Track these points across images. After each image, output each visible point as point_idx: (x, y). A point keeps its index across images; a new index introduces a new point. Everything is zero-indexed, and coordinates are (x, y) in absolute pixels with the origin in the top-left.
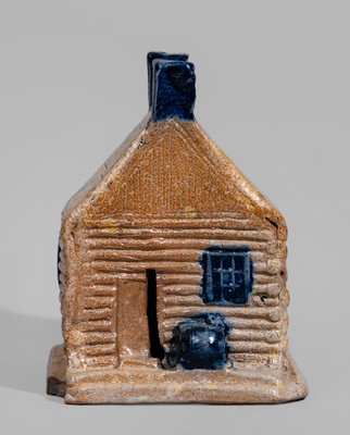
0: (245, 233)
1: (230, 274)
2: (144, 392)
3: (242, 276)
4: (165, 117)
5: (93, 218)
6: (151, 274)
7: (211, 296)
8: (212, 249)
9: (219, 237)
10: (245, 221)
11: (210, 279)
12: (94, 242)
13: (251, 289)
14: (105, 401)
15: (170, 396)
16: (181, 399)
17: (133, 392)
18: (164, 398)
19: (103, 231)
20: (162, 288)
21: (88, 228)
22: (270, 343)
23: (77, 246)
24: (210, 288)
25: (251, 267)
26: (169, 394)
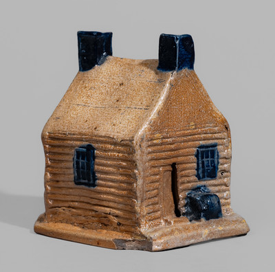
0: (216, 135)
1: (208, 161)
2: (193, 237)
3: (213, 161)
4: (181, 68)
5: (151, 134)
6: (174, 165)
7: (201, 175)
8: (201, 147)
9: (205, 139)
10: (216, 128)
11: (201, 165)
12: (150, 150)
13: (218, 168)
14: (176, 246)
15: (204, 238)
16: (209, 238)
17: (188, 238)
18: (201, 240)
19: (155, 142)
20: (179, 174)
21: (149, 141)
22: (226, 199)
23: (143, 152)
24: (200, 171)
25: (218, 155)
26: (203, 237)
